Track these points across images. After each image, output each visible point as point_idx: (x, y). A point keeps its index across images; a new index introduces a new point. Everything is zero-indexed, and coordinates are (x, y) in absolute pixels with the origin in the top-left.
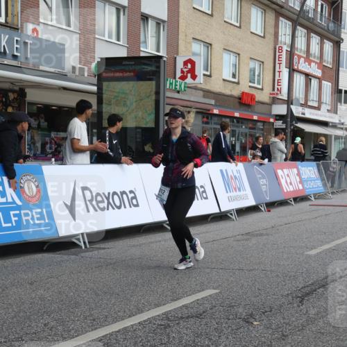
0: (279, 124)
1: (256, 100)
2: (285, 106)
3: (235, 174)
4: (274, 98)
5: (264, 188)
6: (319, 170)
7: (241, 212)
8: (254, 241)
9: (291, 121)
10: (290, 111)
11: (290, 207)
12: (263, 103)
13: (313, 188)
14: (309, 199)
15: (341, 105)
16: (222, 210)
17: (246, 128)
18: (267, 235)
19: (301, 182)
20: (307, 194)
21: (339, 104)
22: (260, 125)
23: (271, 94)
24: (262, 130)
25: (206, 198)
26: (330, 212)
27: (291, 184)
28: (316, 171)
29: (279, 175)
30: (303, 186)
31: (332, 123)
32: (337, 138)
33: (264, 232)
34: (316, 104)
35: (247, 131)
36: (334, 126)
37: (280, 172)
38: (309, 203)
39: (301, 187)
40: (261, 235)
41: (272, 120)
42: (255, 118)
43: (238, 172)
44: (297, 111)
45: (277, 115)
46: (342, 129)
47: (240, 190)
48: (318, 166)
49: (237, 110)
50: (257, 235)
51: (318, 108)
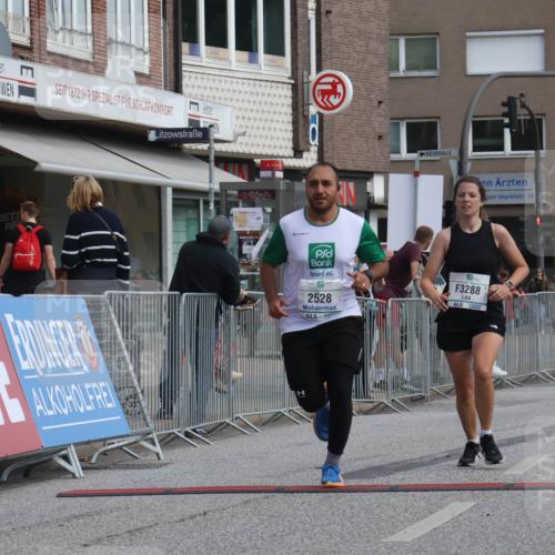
6: (99, 332)
13: (74, 416)
15: (194, 52)
19: (17, 388)
20: (48, 443)
21: (185, 47)
26: (150, 519)
30: (27, 407)
31: (158, 130)
32: (188, 200)
34: (82, 48)
36: (169, 145)
39: (16, 413)
46: (204, 157)
48: (95, 314)
51: (96, 66)
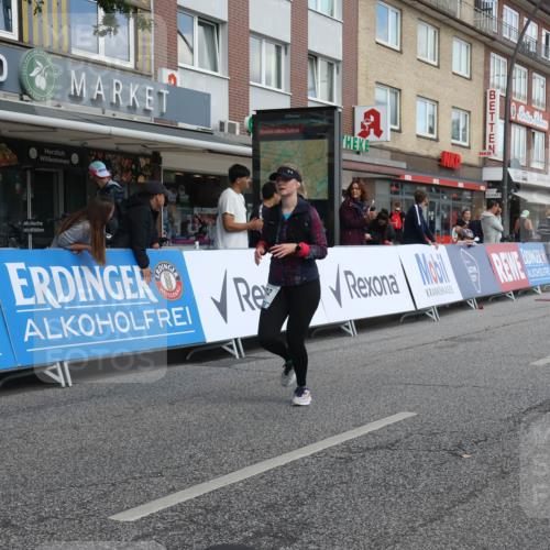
0: (493, 193)
1: (462, 161)
2: (501, 169)
3: (435, 258)
4: (485, 158)
5: (474, 278)
7: (444, 310)
8: (461, 347)
9: (509, 189)
10: (506, 175)
11: (510, 303)
12: (470, 166)
13: (540, 277)
14: (535, 293)
16: (419, 307)
17: (448, 198)
18: (479, 339)
20: (531, 285)
22: (467, 195)
23: (481, 154)
24: (470, 201)
25: (397, 292)
27: (510, 272)
28: (544, 255)
29: (494, 260)
30: (526, 275)
33: (475, 336)
35: (450, 203)
37: (495, 257)
38: (534, 297)
40: (471, 340)
41: (483, 188)
42: (461, 185)
43: (439, 256)
44: (516, 175)
45: (489, 182)
47: (442, 281)
48: (546, 248)
49: (436, 175)
50: (466, 340)
51: (545, 172)
